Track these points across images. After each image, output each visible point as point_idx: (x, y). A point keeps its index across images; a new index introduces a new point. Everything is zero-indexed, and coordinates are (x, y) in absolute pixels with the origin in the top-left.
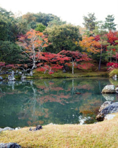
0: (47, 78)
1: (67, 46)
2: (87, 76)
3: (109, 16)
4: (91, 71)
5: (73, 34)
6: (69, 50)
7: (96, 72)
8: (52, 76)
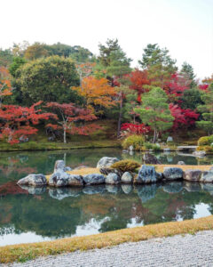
0: (8, 151)
1: (51, 94)
2: (90, 148)
3: (149, 46)
4: (103, 139)
5: (62, 74)
6: (55, 101)
7: (112, 139)
8: (19, 147)
